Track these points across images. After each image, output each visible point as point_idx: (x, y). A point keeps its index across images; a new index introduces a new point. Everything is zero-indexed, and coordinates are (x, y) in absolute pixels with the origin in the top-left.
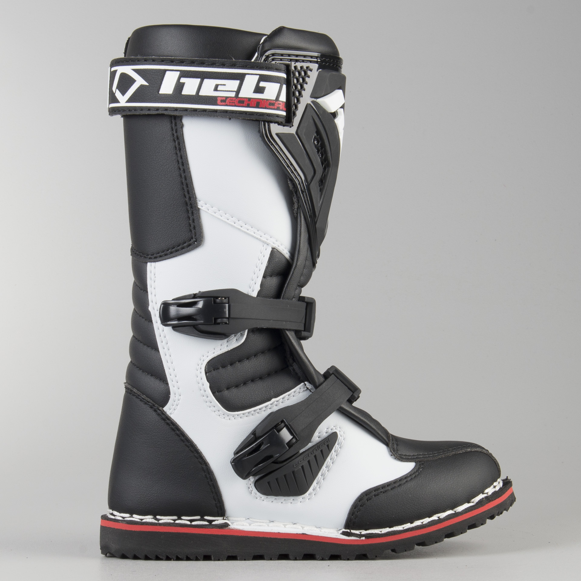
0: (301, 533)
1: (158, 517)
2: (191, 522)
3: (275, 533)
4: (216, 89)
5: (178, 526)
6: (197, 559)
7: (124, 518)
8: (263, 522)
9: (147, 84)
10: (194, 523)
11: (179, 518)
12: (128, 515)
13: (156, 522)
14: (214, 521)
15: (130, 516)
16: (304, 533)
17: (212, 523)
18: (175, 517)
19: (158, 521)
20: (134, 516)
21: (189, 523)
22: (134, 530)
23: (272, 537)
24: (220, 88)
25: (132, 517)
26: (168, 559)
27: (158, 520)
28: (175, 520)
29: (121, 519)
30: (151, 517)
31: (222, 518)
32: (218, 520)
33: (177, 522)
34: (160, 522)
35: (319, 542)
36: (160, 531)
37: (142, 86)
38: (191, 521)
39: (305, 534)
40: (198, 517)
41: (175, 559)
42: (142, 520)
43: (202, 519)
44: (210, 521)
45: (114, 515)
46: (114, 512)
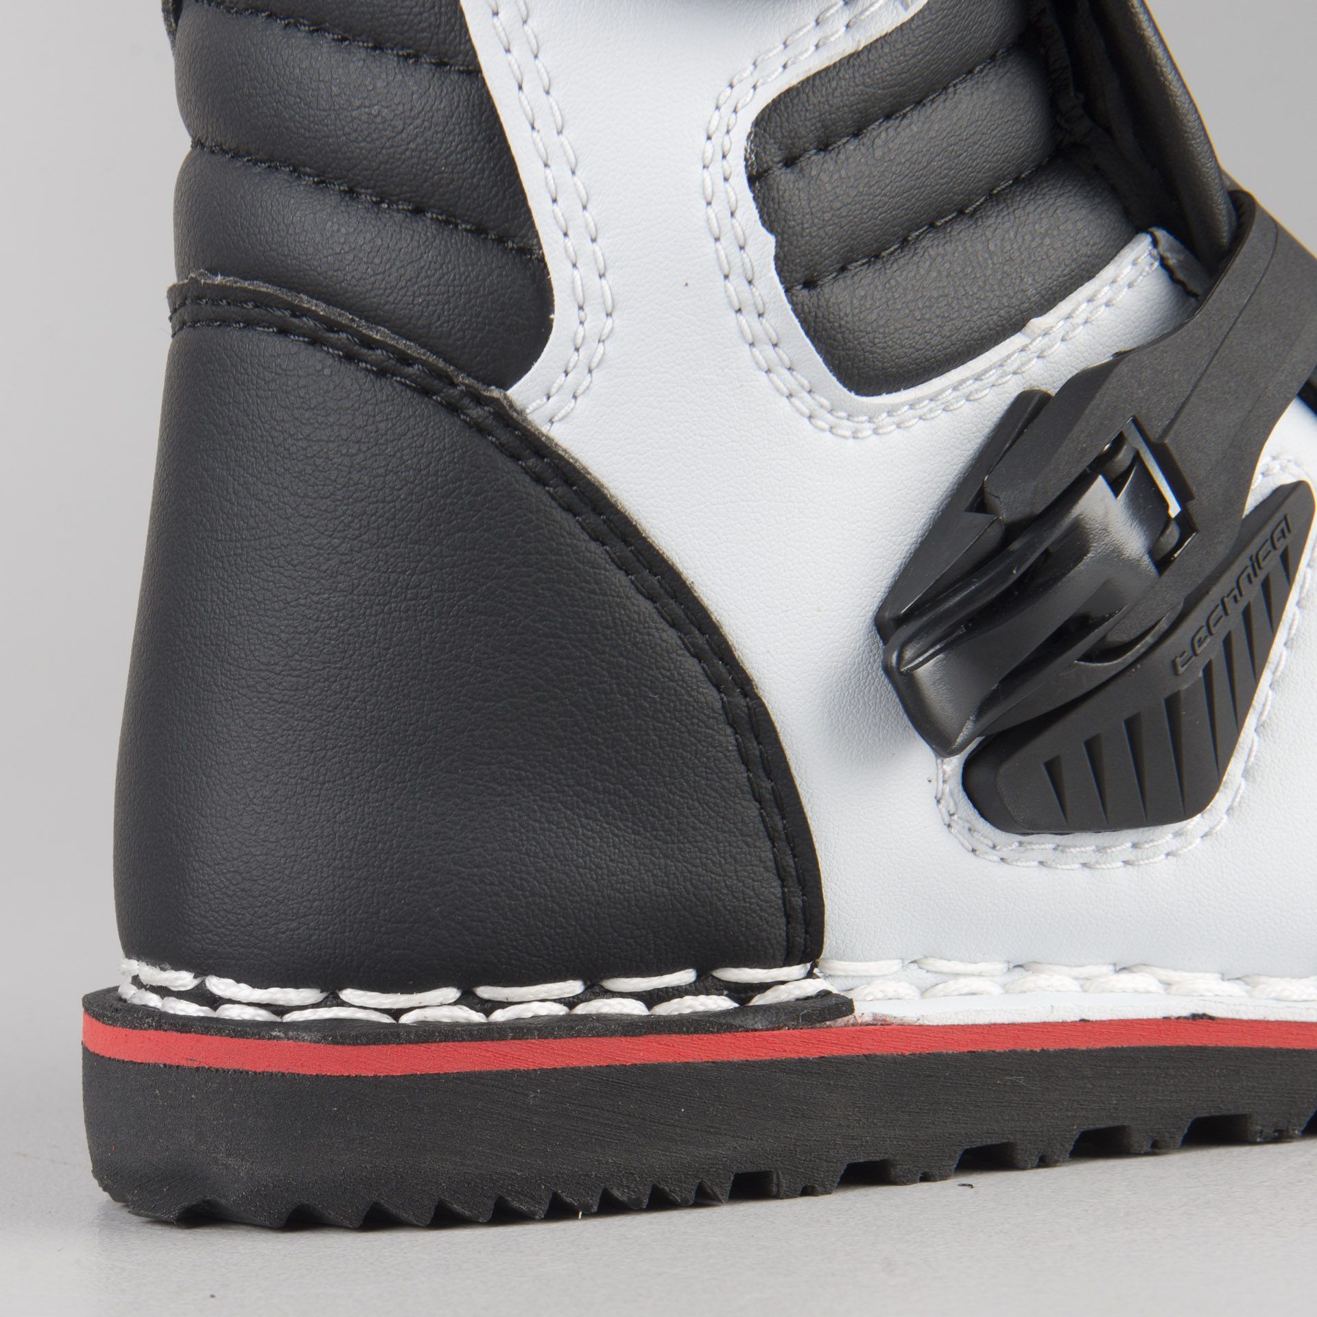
0: (1185, 1013)
1: (485, 992)
2: (650, 1006)
3: (1064, 1024)
5: (613, 1034)
6: (703, 1198)
7: (280, 1010)
8: (980, 975)
10: (663, 1009)
11: (594, 990)
12: (309, 995)
13: (477, 1017)
14: (763, 987)
15: (324, 995)
16: (1200, 1011)
17: (751, 998)
18: (574, 987)
19: (488, 1013)
20: (348, 994)
21: (636, 1008)
22: (371, 1074)
23: (1052, 1047)
25: (333, 1000)
26: (559, 1211)
27: (488, 1007)
28: (571, 1003)
29: (262, 1015)
30: (452, 993)
31: (797, 970)
32: (783, 983)
33: (581, 1009)
34: (499, 1016)
35: (1264, 1053)
36: (523, 1067)
38: (651, 998)
39: (1203, 1016)
40: (686, 977)
41: (595, 1209)
42: (396, 1013)
43: (703, 986)
44: (743, 992)
45: (214, 1001)
46: (219, 985)
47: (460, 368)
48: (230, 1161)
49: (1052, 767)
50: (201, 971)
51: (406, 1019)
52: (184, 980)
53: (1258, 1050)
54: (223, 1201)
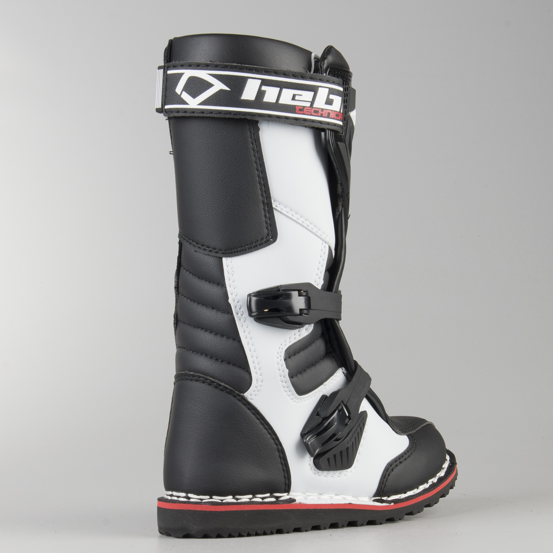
0: (348, 503)
1: (238, 497)
2: (263, 500)
3: (329, 504)
4: (293, 99)
5: (259, 504)
6: (272, 533)
7: (202, 500)
8: (314, 496)
9: (229, 89)
10: (265, 500)
11: (254, 497)
12: (208, 497)
13: (235, 501)
14: (281, 497)
15: (210, 497)
16: (350, 503)
17: (278, 499)
18: (251, 496)
19: (237, 500)
20: (214, 497)
21: (260, 500)
22: (219, 511)
23: (327, 508)
24: (297, 98)
25: (211, 498)
26: (249, 535)
27: (237, 499)
28: (250, 499)
29: (199, 501)
30: (231, 497)
31: (286, 494)
32: (284, 496)
33: (252, 500)
34: (239, 501)
35: (360, 510)
36: (244, 510)
37: (221, 91)
38: (263, 498)
39: (351, 503)
40: (268, 495)
41: (254, 535)
42: (222, 500)
43: (270, 497)
44: (277, 498)
45: (189, 498)
46: (190, 495)
47: (236, 390)
48: (193, 526)
49: (328, 459)
50: (187, 493)
51: (224, 501)
52: (184, 494)
53: (359, 509)
54: (192, 533)
